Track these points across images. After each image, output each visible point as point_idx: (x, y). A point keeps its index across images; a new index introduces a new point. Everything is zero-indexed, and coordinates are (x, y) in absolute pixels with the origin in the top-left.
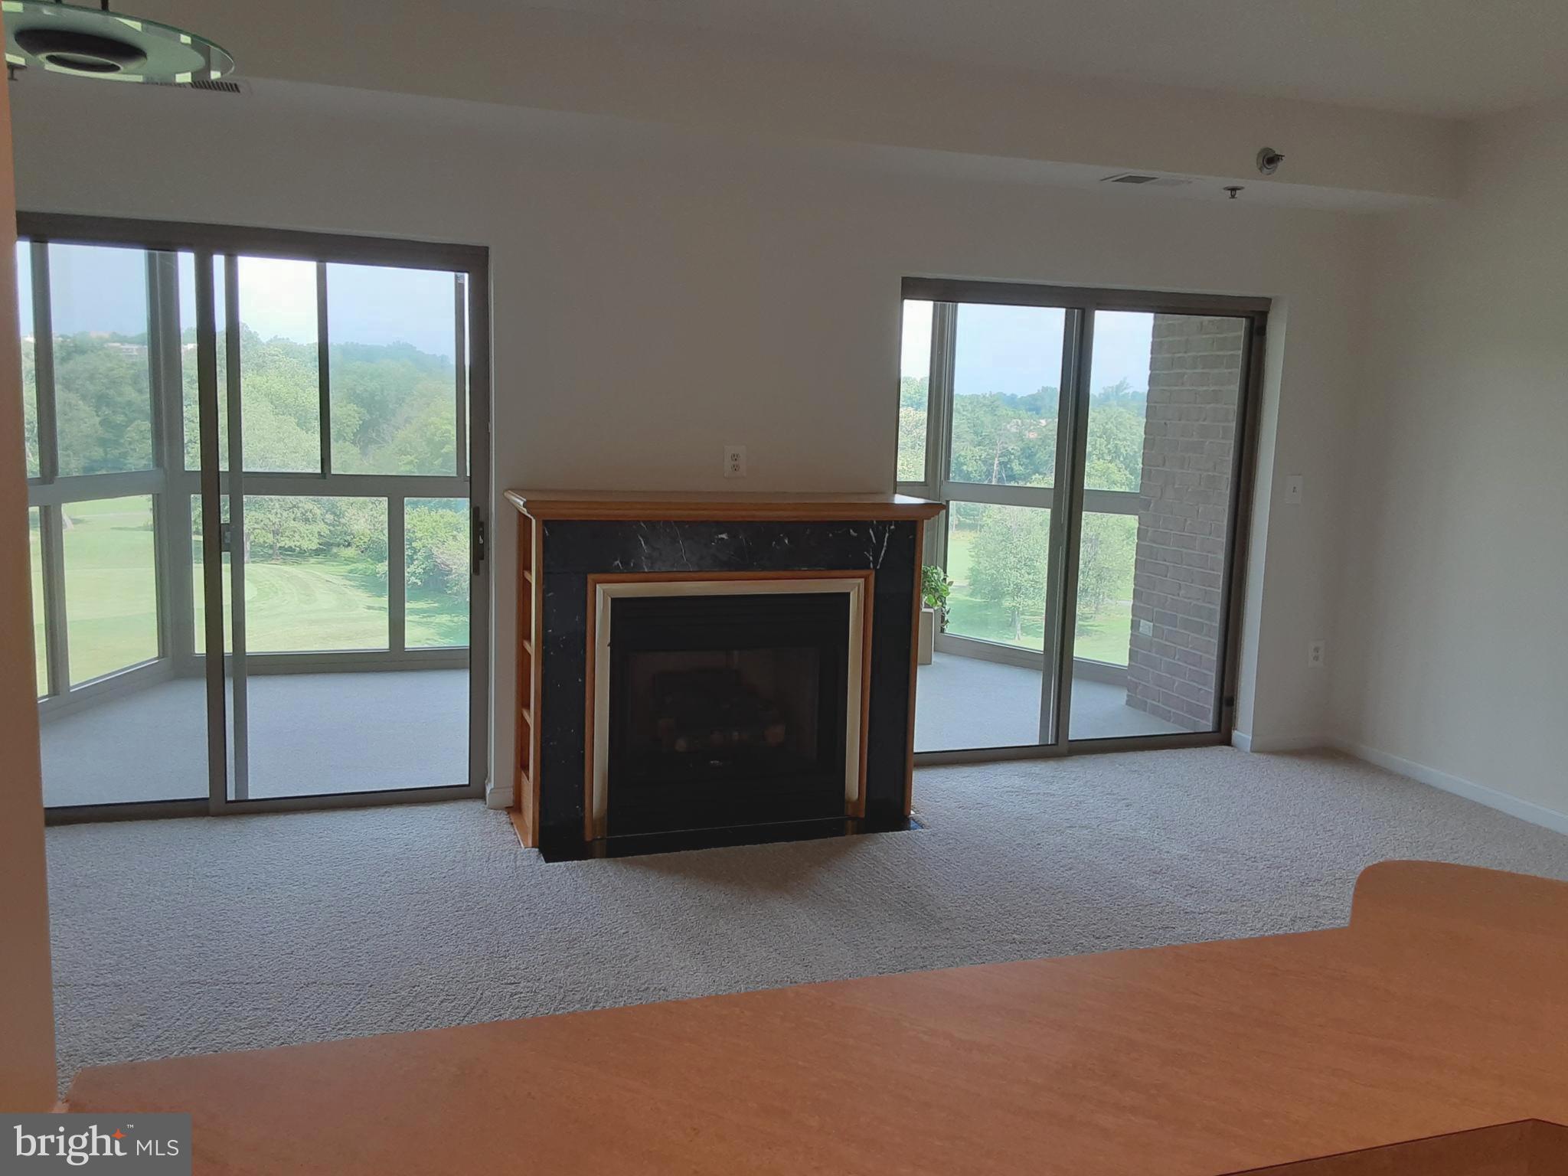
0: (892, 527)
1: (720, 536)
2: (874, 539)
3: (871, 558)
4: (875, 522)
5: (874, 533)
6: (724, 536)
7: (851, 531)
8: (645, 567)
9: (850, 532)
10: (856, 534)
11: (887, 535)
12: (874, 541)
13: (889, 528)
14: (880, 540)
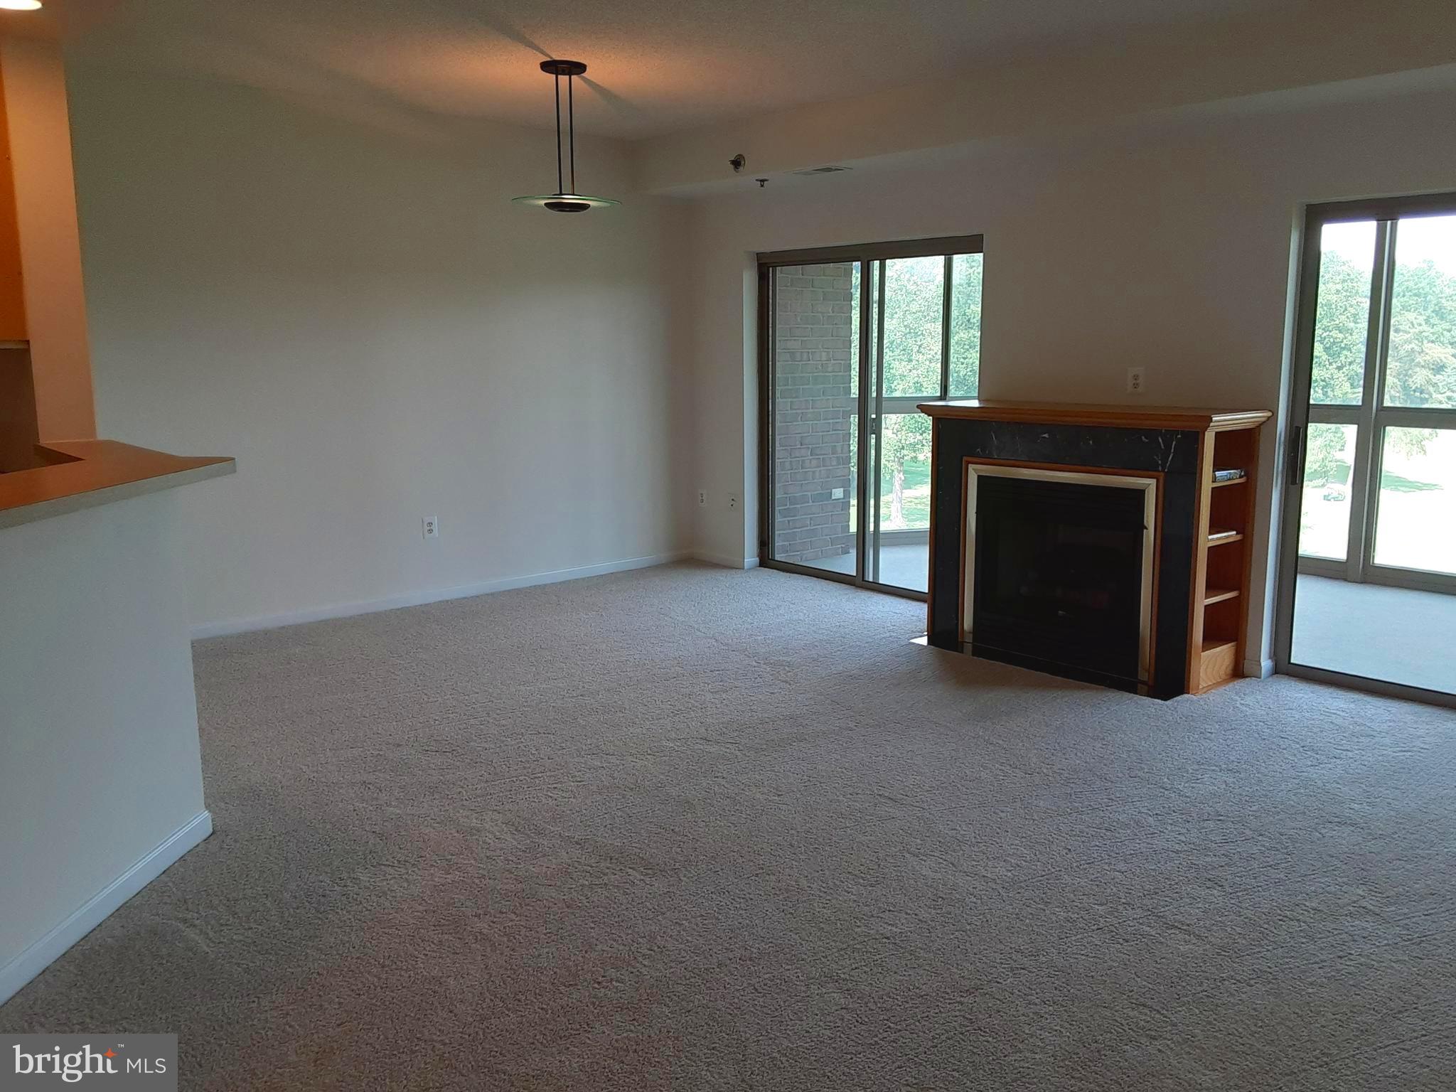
0: (1179, 436)
1: (1044, 435)
2: (1162, 445)
3: (1160, 462)
4: (1163, 431)
5: (1163, 440)
6: (1046, 435)
7: (1143, 437)
8: (995, 454)
9: (1141, 438)
10: (1147, 441)
11: (1174, 443)
12: (1163, 447)
13: (1176, 437)
14: (1168, 447)
